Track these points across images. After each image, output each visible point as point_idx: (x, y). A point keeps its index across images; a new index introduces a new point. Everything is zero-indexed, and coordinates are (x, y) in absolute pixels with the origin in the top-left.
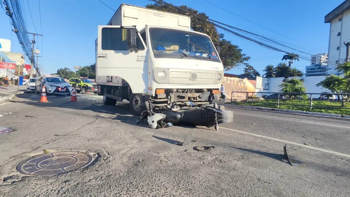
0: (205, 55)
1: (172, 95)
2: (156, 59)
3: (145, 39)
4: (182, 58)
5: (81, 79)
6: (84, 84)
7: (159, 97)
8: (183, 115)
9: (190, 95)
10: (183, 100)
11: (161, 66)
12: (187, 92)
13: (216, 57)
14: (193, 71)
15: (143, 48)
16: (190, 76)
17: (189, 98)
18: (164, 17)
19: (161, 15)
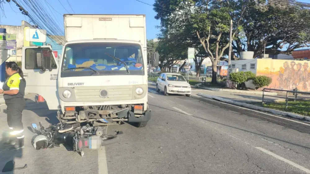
0: (123, 69)
1: (81, 113)
4: (91, 74)
7: (66, 115)
10: (95, 117)
11: (66, 85)
15: (56, 67)
16: (99, 94)
17: (100, 116)
18: (111, 20)
19: (108, 19)
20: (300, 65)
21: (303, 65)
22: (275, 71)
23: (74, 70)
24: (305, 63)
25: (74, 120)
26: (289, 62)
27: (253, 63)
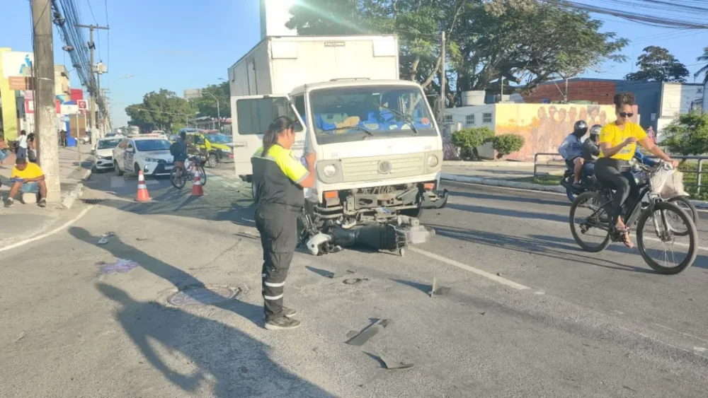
0: (406, 127)
1: (350, 200)
2: (321, 146)
3: (302, 113)
4: (363, 138)
5: (205, 134)
6: (213, 147)
7: (328, 205)
8: (358, 234)
9: (380, 197)
10: (370, 205)
11: (328, 157)
12: (376, 192)
13: (430, 124)
14: (383, 159)
15: (300, 129)
16: (376, 167)
17: (380, 203)
18: (344, 46)
19: (338, 44)
20: (564, 111)
21: (569, 112)
22: (524, 125)
23: (334, 132)
24: (572, 108)
25: (341, 211)
26: (547, 106)
27: (488, 111)
